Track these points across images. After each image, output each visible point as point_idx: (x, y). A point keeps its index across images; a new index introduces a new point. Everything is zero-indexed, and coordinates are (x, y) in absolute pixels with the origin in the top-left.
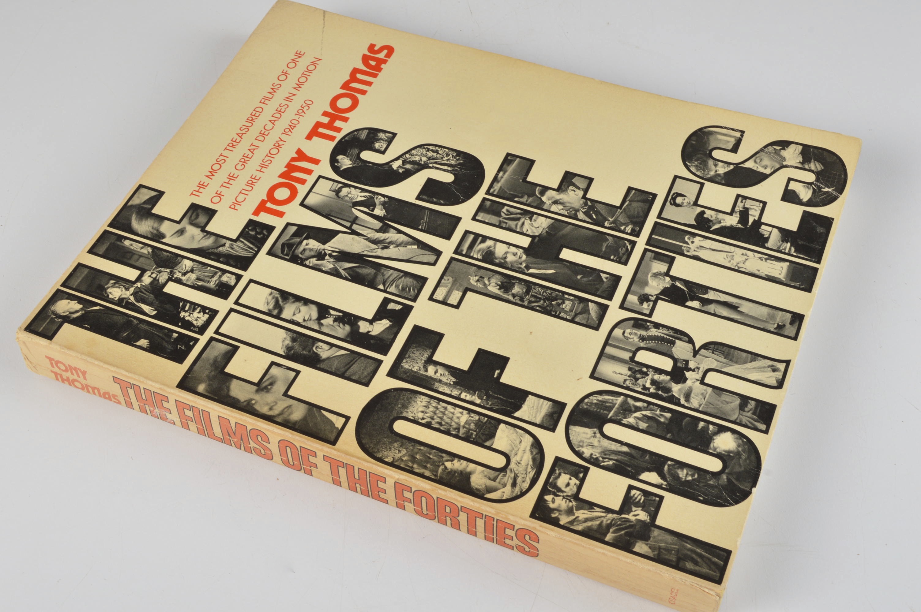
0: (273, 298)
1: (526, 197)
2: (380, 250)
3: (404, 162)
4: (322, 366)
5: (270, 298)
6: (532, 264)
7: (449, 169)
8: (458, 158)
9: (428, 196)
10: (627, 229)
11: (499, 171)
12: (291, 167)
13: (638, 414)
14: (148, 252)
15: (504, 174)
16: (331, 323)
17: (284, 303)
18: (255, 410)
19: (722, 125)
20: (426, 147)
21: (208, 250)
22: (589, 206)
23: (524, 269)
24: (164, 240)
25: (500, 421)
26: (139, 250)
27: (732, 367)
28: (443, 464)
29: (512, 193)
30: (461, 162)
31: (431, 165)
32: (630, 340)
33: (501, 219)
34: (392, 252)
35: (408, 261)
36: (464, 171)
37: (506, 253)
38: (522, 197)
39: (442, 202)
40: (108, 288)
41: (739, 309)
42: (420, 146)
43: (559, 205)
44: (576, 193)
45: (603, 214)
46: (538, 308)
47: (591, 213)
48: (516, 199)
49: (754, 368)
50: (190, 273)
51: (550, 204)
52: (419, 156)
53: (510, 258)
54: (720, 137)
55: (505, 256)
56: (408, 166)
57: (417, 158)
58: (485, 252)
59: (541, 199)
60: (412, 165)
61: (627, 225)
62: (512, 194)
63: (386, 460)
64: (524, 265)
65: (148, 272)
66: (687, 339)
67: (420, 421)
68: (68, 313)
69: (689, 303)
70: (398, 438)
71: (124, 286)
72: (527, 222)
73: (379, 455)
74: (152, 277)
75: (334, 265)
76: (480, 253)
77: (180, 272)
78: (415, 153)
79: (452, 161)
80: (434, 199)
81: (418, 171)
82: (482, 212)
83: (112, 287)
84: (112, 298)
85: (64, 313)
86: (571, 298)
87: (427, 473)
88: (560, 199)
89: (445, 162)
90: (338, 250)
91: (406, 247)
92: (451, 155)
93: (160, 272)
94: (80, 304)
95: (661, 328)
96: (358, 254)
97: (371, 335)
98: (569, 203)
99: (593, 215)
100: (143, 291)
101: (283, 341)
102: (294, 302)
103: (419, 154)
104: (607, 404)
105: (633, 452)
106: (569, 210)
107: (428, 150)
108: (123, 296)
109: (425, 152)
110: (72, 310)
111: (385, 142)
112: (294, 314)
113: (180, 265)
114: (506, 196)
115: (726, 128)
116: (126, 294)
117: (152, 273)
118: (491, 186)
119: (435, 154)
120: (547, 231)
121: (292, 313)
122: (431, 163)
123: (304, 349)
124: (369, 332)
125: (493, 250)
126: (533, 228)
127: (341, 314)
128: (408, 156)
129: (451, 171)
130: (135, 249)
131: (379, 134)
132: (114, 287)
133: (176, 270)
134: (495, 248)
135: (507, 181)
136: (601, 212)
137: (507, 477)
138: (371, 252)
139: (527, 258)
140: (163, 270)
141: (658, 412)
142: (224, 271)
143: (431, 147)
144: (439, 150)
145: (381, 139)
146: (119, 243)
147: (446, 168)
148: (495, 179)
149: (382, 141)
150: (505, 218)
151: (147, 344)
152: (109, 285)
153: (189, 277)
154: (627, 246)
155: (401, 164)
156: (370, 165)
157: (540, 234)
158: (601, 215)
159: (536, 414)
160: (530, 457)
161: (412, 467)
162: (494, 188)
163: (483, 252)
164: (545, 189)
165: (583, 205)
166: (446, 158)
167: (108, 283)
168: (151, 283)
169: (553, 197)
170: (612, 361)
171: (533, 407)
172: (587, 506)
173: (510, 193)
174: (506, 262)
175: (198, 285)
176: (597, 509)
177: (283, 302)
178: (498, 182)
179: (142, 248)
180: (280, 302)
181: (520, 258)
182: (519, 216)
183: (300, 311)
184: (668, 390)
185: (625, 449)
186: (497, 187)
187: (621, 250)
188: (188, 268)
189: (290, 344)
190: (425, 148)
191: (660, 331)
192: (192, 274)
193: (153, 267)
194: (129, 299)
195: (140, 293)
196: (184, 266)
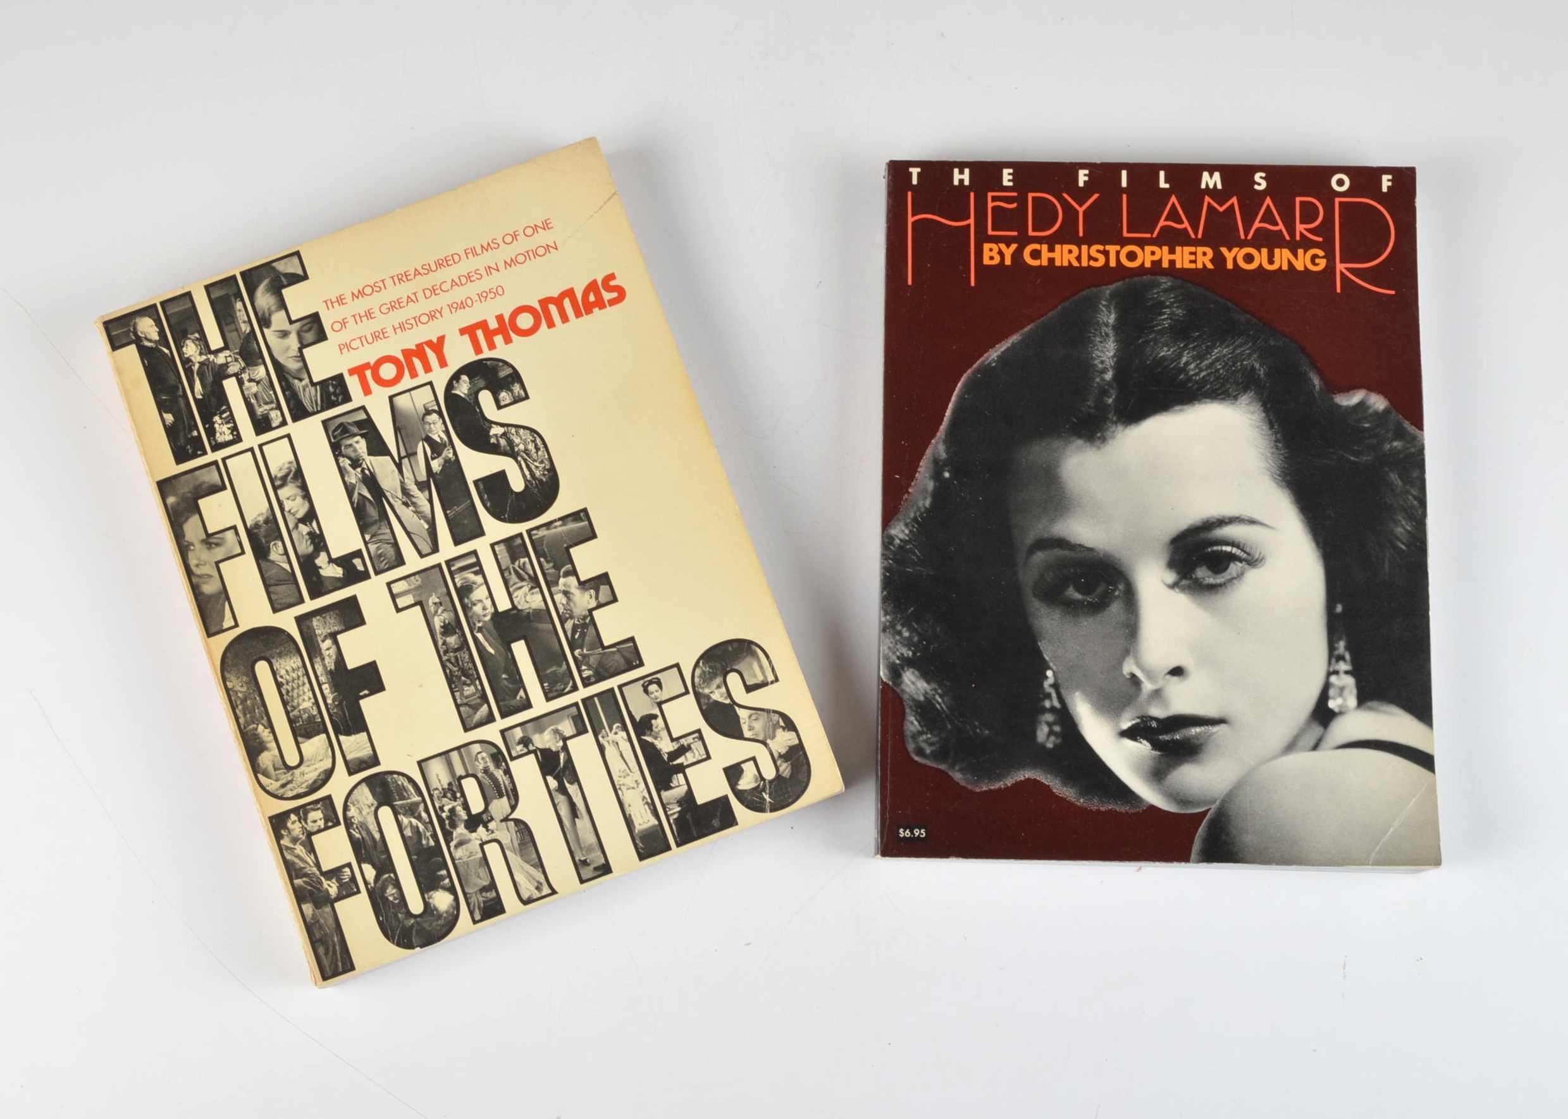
0: (289, 468)
1: (551, 565)
2: (400, 502)
3: (504, 434)
4: (263, 564)
5: (287, 466)
6: (486, 629)
7: (529, 477)
8: (546, 473)
9: (485, 488)
10: (586, 672)
11: (560, 519)
12: (419, 351)
13: (414, 821)
14: (245, 331)
15: (561, 526)
16: (305, 533)
17: (292, 481)
18: (187, 556)
19: (770, 656)
20: (535, 435)
21: (287, 373)
22: (585, 622)
23: (477, 628)
24: (265, 330)
25: (326, 731)
26: (240, 321)
27: (514, 855)
28: (258, 724)
29: (546, 550)
30: (544, 480)
31: (519, 459)
32: (477, 763)
33: (511, 566)
34: (406, 513)
35: (408, 534)
36: (535, 491)
37: (480, 601)
38: (548, 562)
39: (488, 504)
40: (189, 339)
41: (576, 820)
42: (532, 430)
43: (566, 598)
44: (590, 600)
45: (586, 640)
46: (448, 671)
47: (579, 630)
48: (542, 560)
49: (527, 872)
50: (255, 384)
51: (560, 590)
52: (521, 439)
53: (478, 609)
54: (756, 666)
55: (476, 602)
56: (503, 442)
57: (517, 440)
58: (467, 584)
59: (559, 577)
60: (506, 444)
61: (590, 667)
62: (545, 552)
63: (228, 683)
64: (480, 625)
65: (228, 352)
66: (513, 803)
67: (278, 677)
68: (143, 336)
69: (550, 779)
70: (251, 675)
71: (201, 349)
72: (526, 589)
73: (227, 675)
74: (226, 360)
75: (356, 482)
76: (463, 581)
77: (249, 374)
78: (521, 433)
79: (538, 472)
80: (486, 496)
81: (505, 454)
82: (505, 545)
83: (193, 340)
84: (185, 352)
85: (141, 333)
86: (479, 687)
87: (242, 721)
88: (572, 594)
89: (533, 467)
90: (372, 470)
91: (420, 519)
92: (543, 465)
93: (236, 360)
94: (159, 336)
95: (507, 776)
96: (381, 489)
97: (319, 572)
98: (575, 604)
99: (578, 634)
100: (210, 367)
101: (259, 515)
102: (298, 487)
103: (523, 438)
104: (405, 794)
105: (380, 844)
106: (566, 610)
107: (534, 441)
108: (193, 358)
109: (529, 440)
110: (149, 337)
111: (512, 398)
112: (288, 499)
113: (255, 368)
114: (538, 548)
115: (770, 662)
116: (195, 358)
117: (230, 356)
118: (538, 528)
119: (534, 450)
120: (529, 613)
121: (287, 497)
122: (522, 457)
123: (265, 537)
124: (321, 568)
125: (474, 588)
126: (523, 600)
127: (318, 532)
128: (513, 430)
129: (527, 480)
130: (239, 318)
131: (516, 384)
132: (194, 343)
133: (249, 370)
134: (477, 588)
135: (556, 535)
136: (587, 637)
137: (284, 776)
138: (393, 498)
139: (489, 621)
140: (240, 360)
141: (428, 834)
142: (279, 407)
143: (538, 441)
144: (542, 449)
145: (512, 391)
146: (233, 299)
147: (527, 473)
148: (548, 525)
149: (510, 394)
150: (514, 568)
151: (170, 422)
152: (192, 337)
153: (251, 387)
154: (567, 687)
155: (501, 433)
156: (478, 410)
157: (522, 610)
158: (583, 640)
159: (353, 751)
160: (315, 778)
161: (237, 706)
162: (538, 531)
163: (465, 582)
164: (574, 572)
165: (582, 617)
166: (537, 464)
167: (192, 333)
168: (222, 365)
169: (569, 586)
170: (446, 765)
171: (358, 743)
172: (309, 848)
173: (544, 549)
174: (471, 608)
175: (250, 401)
176: (312, 857)
177: (292, 478)
178: (548, 529)
179: (244, 322)
180: (289, 478)
181: (485, 616)
182: (526, 577)
183: (294, 500)
184: (454, 825)
185: (377, 836)
186: (543, 532)
187: (560, 686)
188: (258, 378)
189: (262, 522)
190: (533, 436)
191: (504, 778)
192: (256, 386)
193: (236, 349)
194: (194, 366)
195: (206, 367)
196: (257, 372)
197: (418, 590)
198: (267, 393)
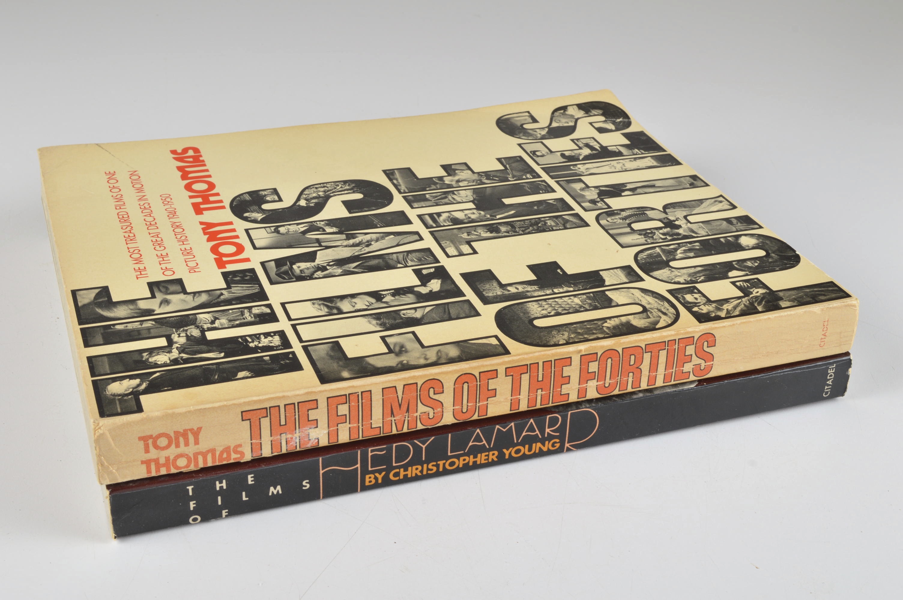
0: (319, 305)
2: (365, 248)
4: (424, 321)
5: (316, 306)
6: (493, 213)
7: (350, 191)
9: (357, 209)
10: (528, 176)
11: (392, 181)
12: (211, 233)
13: (679, 251)
14: (152, 324)
15: (397, 181)
16: (392, 298)
17: (334, 304)
20: (311, 187)
22: (484, 175)
23: (491, 217)
27: (695, 210)
28: (603, 326)
30: (353, 185)
31: (332, 195)
32: (617, 223)
33: (433, 201)
35: (398, 245)
36: (364, 189)
37: (465, 215)
39: (374, 208)
40: (147, 359)
41: (656, 186)
42: (306, 188)
43: (463, 181)
44: (465, 173)
45: (500, 176)
46: (533, 232)
47: (491, 178)
49: (708, 206)
50: (217, 320)
51: (456, 183)
52: (314, 193)
53: (473, 217)
55: (467, 217)
56: (314, 201)
57: (314, 195)
58: (450, 220)
59: (445, 183)
60: (316, 200)
61: (524, 175)
62: (420, 188)
63: (560, 343)
64: (488, 216)
65: (173, 335)
66: (649, 209)
67: (548, 314)
68: (131, 390)
69: (623, 194)
70: (550, 329)
71: (163, 352)
72: (455, 196)
73: (552, 343)
74: (183, 337)
75: (342, 269)
77: (205, 324)
78: (308, 193)
79: (346, 187)
80: (365, 209)
81: (326, 201)
82: (413, 203)
83: (150, 357)
84: (162, 363)
85: (126, 391)
86: (547, 218)
87: (600, 336)
88: (459, 179)
89: (341, 189)
90: (331, 261)
91: (385, 239)
92: (340, 185)
93: (185, 331)
94: (135, 379)
95: (626, 210)
96: (351, 257)
100: (187, 347)
102: (341, 300)
103: (312, 192)
104: (654, 255)
105: (706, 268)
106: (474, 182)
107: (316, 188)
108: (173, 358)
109: (315, 190)
110: (133, 386)
111: (272, 195)
112: (353, 306)
113: (199, 320)
114: (417, 190)
116: (173, 356)
118: (397, 189)
119: (326, 188)
120: (476, 196)
121: (351, 306)
122: (330, 194)
123: (395, 320)
124: (431, 291)
125: (454, 217)
126: (464, 198)
127: (393, 291)
128: (304, 196)
129: (353, 192)
130: (135, 328)
131: (260, 193)
132: (153, 356)
133: (200, 323)
134: (453, 215)
135: (404, 183)
136: (498, 175)
137: (654, 313)
138: (361, 251)
139: (484, 212)
140: (186, 329)
141: (689, 245)
143: (316, 186)
144: (325, 185)
145: (266, 195)
146: (111, 331)
147: (346, 192)
148: (396, 185)
149: (269, 196)
150: (435, 200)
151: (248, 373)
152: (146, 357)
153: (220, 323)
155: (306, 201)
157: (474, 199)
159: (619, 278)
160: (652, 298)
161: (585, 338)
162: (400, 189)
163: (448, 221)
164: (440, 178)
165: (480, 176)
166: (338, 187)
168: (188, 340)
169: (452, 180)
170: (623, 236)
171: (611, 276)
172: (723, 302)
173: (418, 188)
174: (473, 219)
175: (237, 324)
176: (732, 300)
178: (399, 186)
180: (330, 305)
181: (480, 214)
182: (443, 196)
183: (355, 303)
184: (679, 234)
185: (700, 269)
186: (402, 188)
187: (541, 187)
188: (210, 319)
189: (378, 322)
191: (627, 212)
192: (220, 320)
193: (173, 330)
194: (183, 357)
195: (186, 350)
196: (204, 319)
197: (455, 243)
198: (231, 314)
